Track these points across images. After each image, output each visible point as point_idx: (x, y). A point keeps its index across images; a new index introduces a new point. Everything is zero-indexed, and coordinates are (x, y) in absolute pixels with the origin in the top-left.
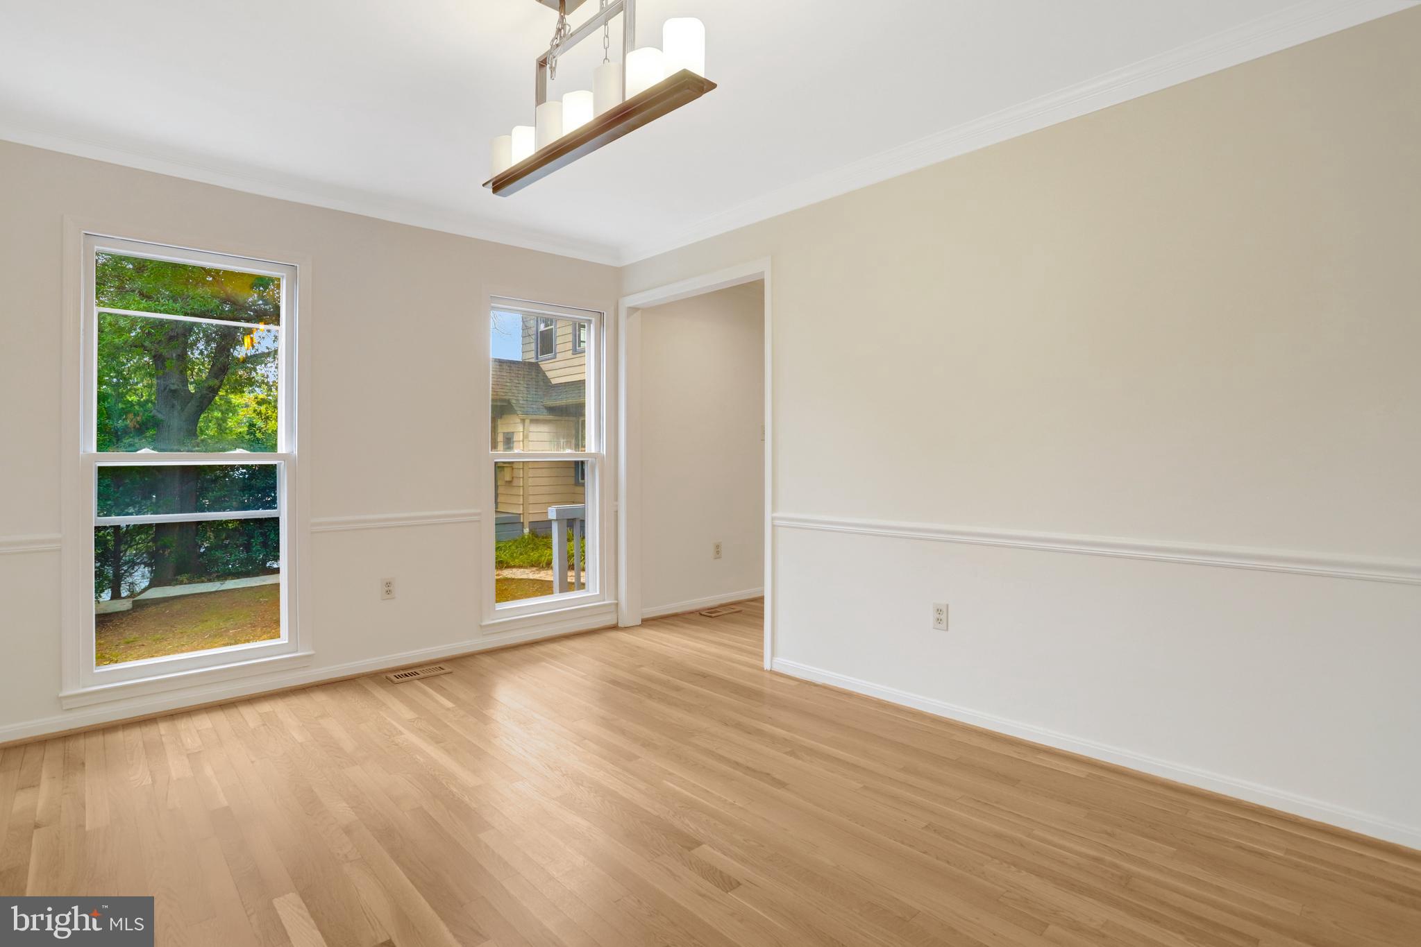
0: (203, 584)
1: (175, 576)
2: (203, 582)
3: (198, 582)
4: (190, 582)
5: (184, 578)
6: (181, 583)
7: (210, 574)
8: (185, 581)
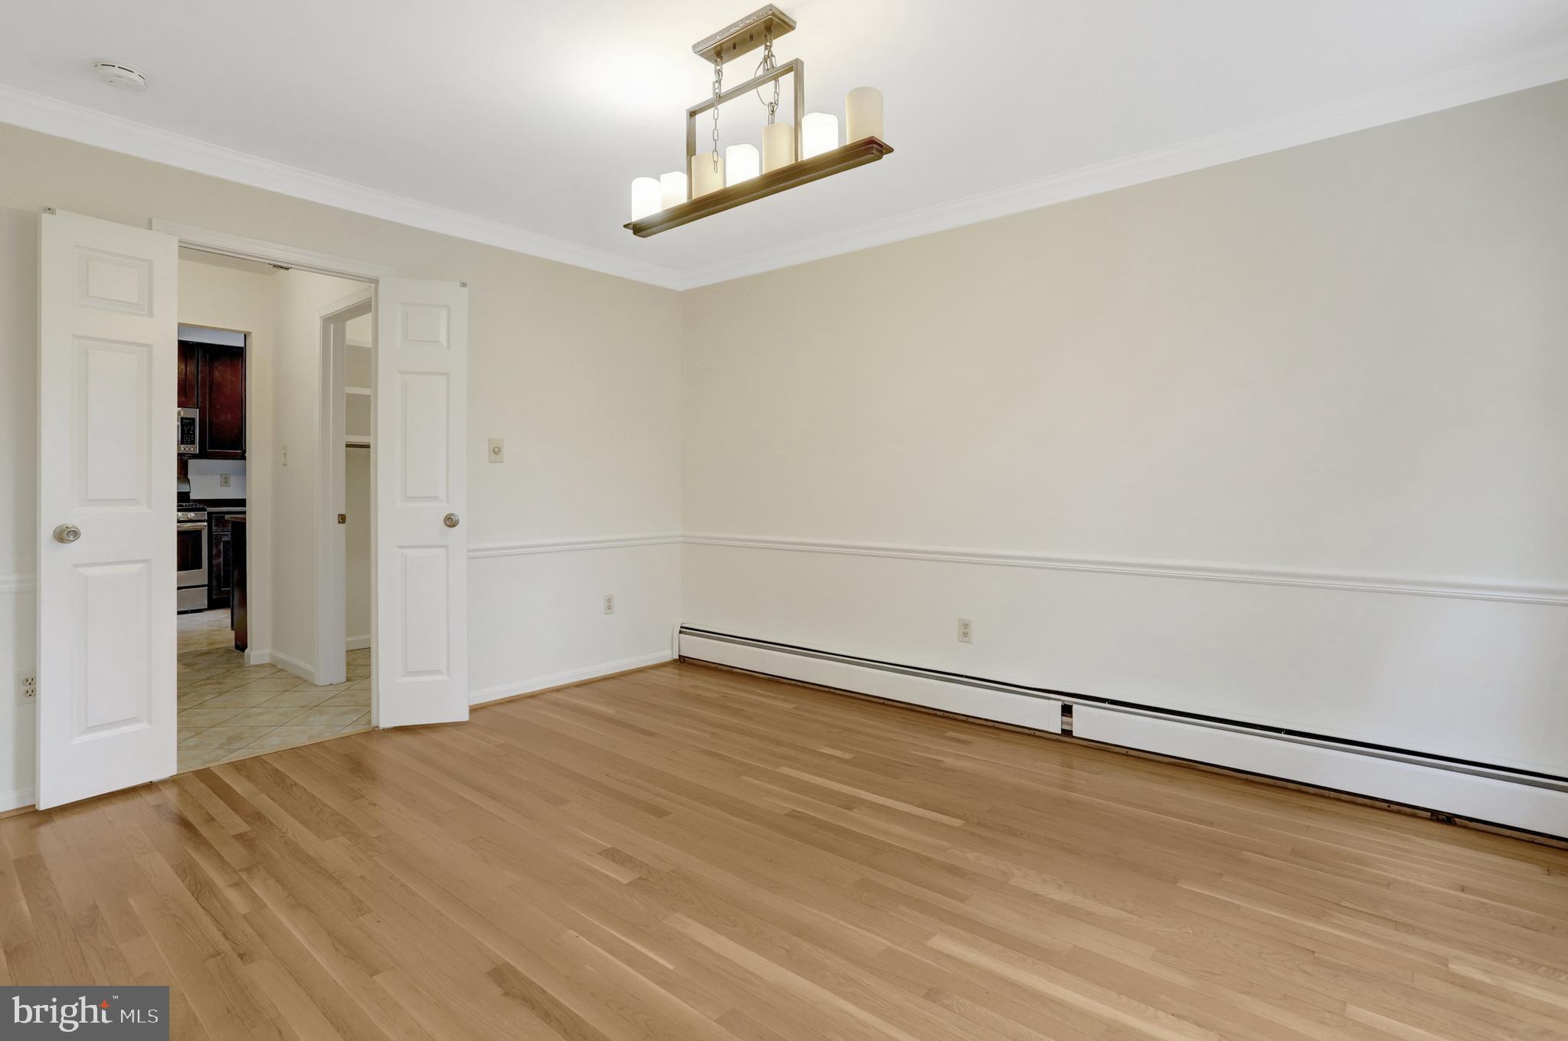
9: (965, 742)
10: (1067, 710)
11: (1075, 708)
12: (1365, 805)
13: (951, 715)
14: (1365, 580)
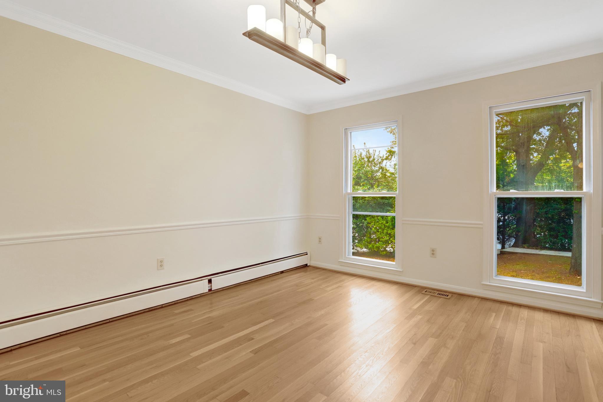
0: (533, 250)
1: (522, 244)
2: (533, 249)
3: (531, 249)
4: (528, 248)
5: (526, 246)
6: (524, 248)
7: (537, 246)
8: (526, 247)
9: (191, 310)
10: (210, 281)
11: (212, 279)
12: (272, 276)
13: (153, 308)
14: (268, 219)
